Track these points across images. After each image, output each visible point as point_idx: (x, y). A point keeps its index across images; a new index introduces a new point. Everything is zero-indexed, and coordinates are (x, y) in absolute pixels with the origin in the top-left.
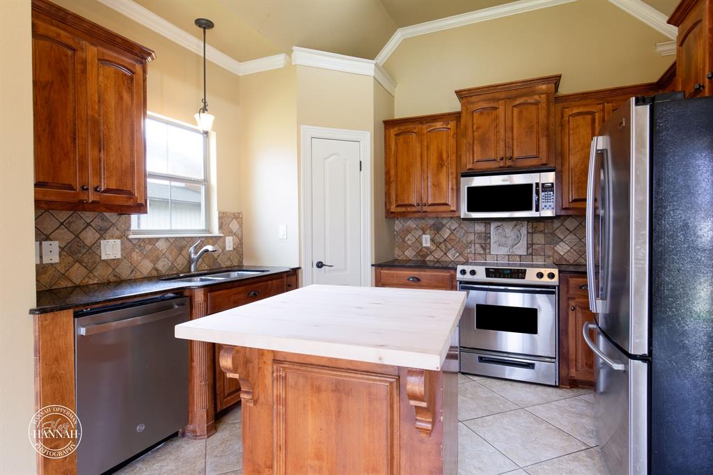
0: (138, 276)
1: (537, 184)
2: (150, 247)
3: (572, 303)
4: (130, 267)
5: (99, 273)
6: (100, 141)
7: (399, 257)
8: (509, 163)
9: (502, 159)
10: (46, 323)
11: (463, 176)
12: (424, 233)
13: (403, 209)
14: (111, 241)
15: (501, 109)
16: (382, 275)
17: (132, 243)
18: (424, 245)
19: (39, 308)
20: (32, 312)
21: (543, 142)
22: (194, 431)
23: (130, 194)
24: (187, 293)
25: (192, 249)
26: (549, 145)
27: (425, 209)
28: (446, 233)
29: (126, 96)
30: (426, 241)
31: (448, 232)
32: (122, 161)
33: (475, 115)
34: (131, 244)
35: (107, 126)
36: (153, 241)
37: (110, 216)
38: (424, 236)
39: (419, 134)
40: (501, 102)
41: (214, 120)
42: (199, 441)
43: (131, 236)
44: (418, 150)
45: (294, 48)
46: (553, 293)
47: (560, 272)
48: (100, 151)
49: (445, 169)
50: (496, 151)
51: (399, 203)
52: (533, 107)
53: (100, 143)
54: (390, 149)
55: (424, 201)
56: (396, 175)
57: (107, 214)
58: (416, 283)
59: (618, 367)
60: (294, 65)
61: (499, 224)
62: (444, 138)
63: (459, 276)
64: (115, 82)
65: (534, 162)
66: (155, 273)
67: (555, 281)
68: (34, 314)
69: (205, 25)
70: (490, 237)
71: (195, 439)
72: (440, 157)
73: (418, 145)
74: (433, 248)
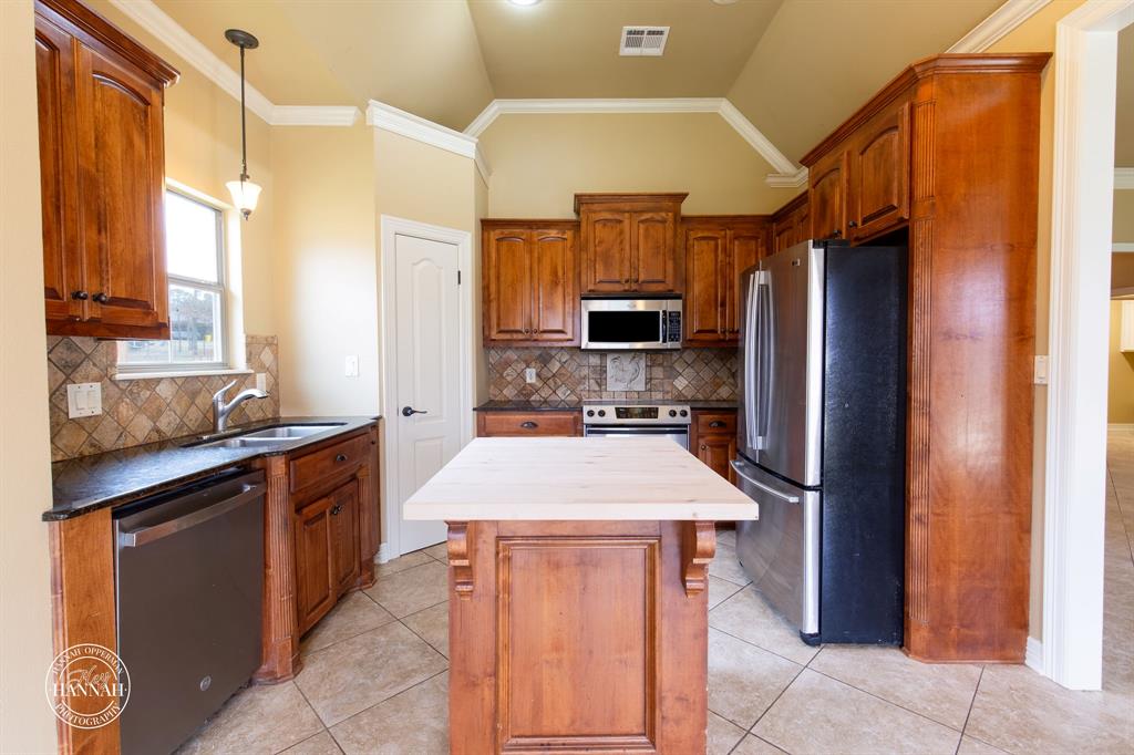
0: (130, 443)
1: (664, 312)
2: (148, 393)
3: (702, 442)
4: (117, 429)
5: (64, 441)
6: (99, 214)
7: (495, 396)
8: (634, 287)
9: (627, 281)
10: (71, 533)
11: (583, 299)
12: (528, 366)
13: (508, 336)
14: (85, 386)
15: (627, 222)
16: (487, 422)
17: (118, 386)
18: (528, 381)
19: (59, 509)
20: (47, 517)
21: (670, 265)
22: (271, 673)
23: (147, 307)
24: (257, 464)
25: (218, 395)
26: (675, 270)
27: (535, 336)
28: (555, 366)
29: (138, 141)
30: (531, 376)
31: (558, 365)
32: (134, 252)
33: (597, 225)
34: (117, 390)
35: (111, 189)
36: (151, 384)
37: (83, 342)
38: (528, 370)
39: (529, 242)
40: (627, 215)
41: (261, 194)
42: (280, 685)
43: (119, 377)
44: (527, 262)
45: (372, 101)
46: (685, 432)
47: (692, 409)
48: (100, 232)
49: (560, 289)
50: (620, 272)
51: (502, 328)
52: (660, 225)
53: (99, 218)
54: (489, 256)
55: (535, 327)
56: (498, 292)
57: (76, 339)
58: (532, 429)
59: (794, 500)
60: (371, 127)
61: (616, 356)
62: (557, 248)
63: (587, 419)
64: (122, 114)
65: (660, 288)
66: (155, 437)
67: (688, 420)
68: (57, 519)
69: (243, 41)
70: (606, 372)
71: (277, 684)
72: (555, 273)
73: (527, 256)
74: (539, 384)
